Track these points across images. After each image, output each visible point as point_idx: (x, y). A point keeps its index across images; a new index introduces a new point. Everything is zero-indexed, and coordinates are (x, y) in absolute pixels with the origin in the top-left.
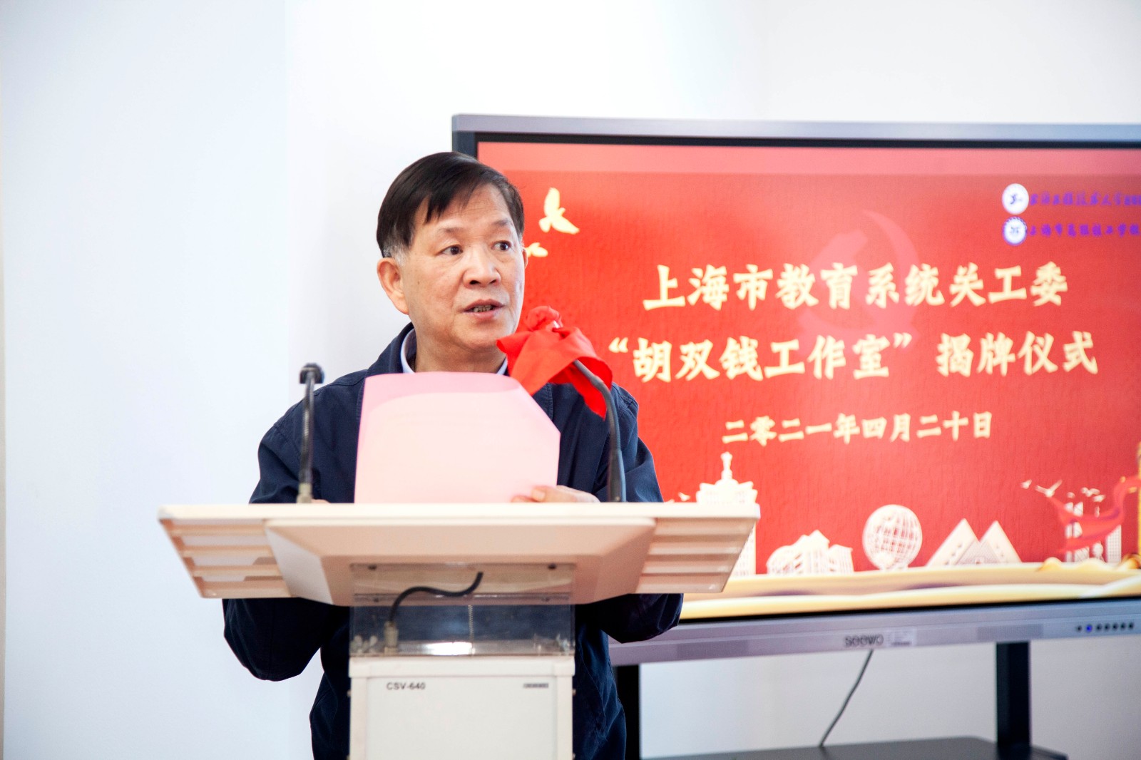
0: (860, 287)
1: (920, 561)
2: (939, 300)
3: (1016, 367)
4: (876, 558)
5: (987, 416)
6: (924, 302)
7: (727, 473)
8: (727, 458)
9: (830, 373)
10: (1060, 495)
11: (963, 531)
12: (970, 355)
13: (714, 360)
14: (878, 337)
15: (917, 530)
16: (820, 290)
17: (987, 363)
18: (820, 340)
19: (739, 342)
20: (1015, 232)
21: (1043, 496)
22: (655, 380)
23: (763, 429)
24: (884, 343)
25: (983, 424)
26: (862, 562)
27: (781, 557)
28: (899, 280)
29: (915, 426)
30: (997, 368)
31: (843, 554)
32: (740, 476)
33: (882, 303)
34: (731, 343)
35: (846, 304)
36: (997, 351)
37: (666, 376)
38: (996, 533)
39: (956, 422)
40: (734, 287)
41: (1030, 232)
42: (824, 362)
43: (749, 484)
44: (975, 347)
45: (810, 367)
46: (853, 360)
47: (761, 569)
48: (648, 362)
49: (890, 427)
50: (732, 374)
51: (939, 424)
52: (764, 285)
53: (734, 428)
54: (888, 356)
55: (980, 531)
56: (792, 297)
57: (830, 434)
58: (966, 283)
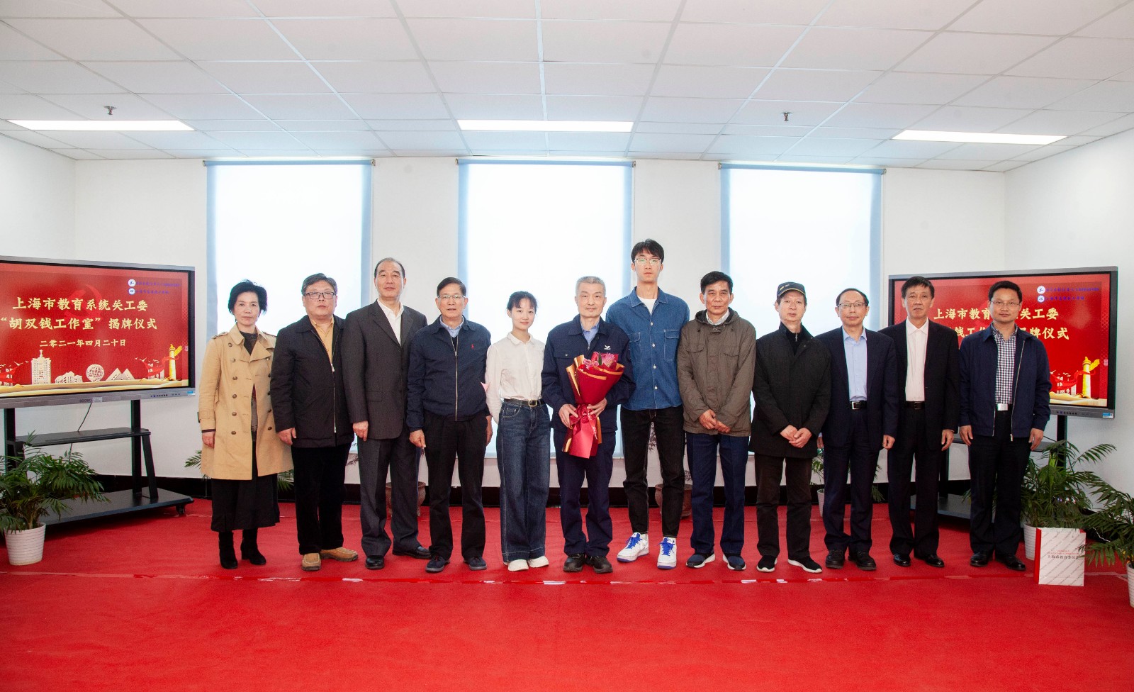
0: (84, 305)
1: (104, 379)
2: (109, 309)
3: (133, 327)
4: (91, 378)
5: (124, 340)
6: (104, 309)
7: (41, 355)
8: (41, 351)
9: (74, 328)
10: (146, 362)
11: (117, 371)
12: (118, 324)
13: (36, 324)
14: (90, 318)
15: (103, 371)
16: (71, 305)
17: (124, 326)
18: (72, 319)
19: (45, 319)
20: (132, 292)
21: (141, 362)
22: (17, 329)
23: (53, 343)
24: (92, 320)
25: (123, 342)
26: (85, 379)
27: (59, 378)
28: (96, 303)
29: (102, 343)
30: (127, 328)
31: (79, 377)
32: (45, 356)
33: (91, 309)
34: (42, 320)
35: (79, 309)
36: (127, 323)
37: (20, 328)
38: (127, 372)
39: (115, 342)
40: (43, 304)
41: (136, 292)
42: (73, 325)
43: (48, 359)
44: (120, 322)
45: (68, 326)
46: (82, 325)
47: (53, 381)
48: (14, 324)
49: (94, 343)
50: (43, 327)
51: (110, 342)
52: (53, 303)
53: (43, 343)
54: (93, 324)
55: (122, 371)
56: (62, 307)
57: (75, 345)
58: (117, 305)
